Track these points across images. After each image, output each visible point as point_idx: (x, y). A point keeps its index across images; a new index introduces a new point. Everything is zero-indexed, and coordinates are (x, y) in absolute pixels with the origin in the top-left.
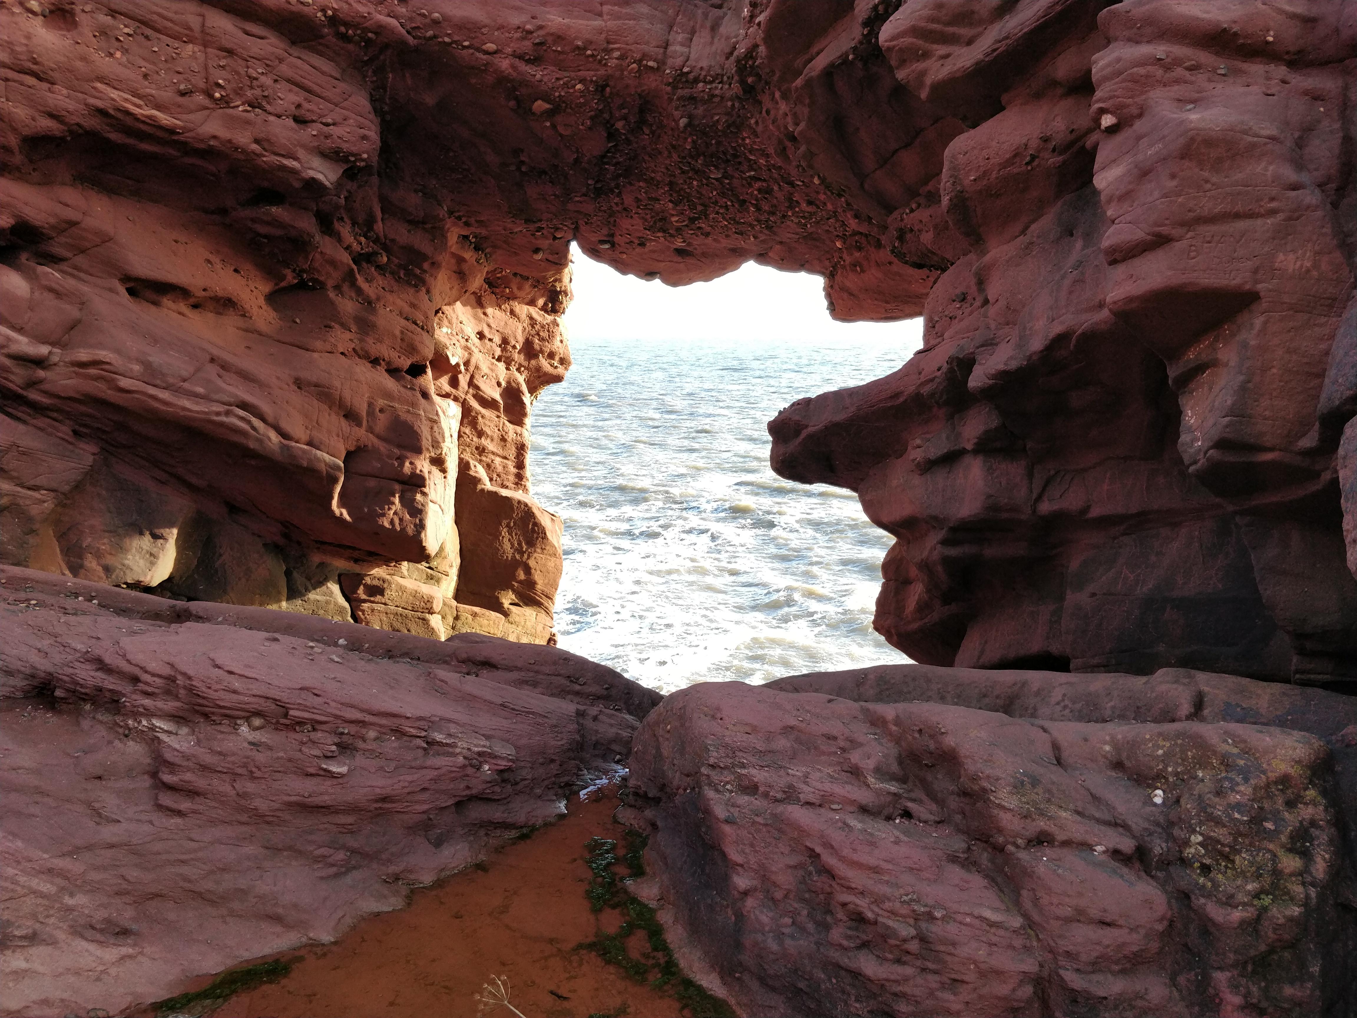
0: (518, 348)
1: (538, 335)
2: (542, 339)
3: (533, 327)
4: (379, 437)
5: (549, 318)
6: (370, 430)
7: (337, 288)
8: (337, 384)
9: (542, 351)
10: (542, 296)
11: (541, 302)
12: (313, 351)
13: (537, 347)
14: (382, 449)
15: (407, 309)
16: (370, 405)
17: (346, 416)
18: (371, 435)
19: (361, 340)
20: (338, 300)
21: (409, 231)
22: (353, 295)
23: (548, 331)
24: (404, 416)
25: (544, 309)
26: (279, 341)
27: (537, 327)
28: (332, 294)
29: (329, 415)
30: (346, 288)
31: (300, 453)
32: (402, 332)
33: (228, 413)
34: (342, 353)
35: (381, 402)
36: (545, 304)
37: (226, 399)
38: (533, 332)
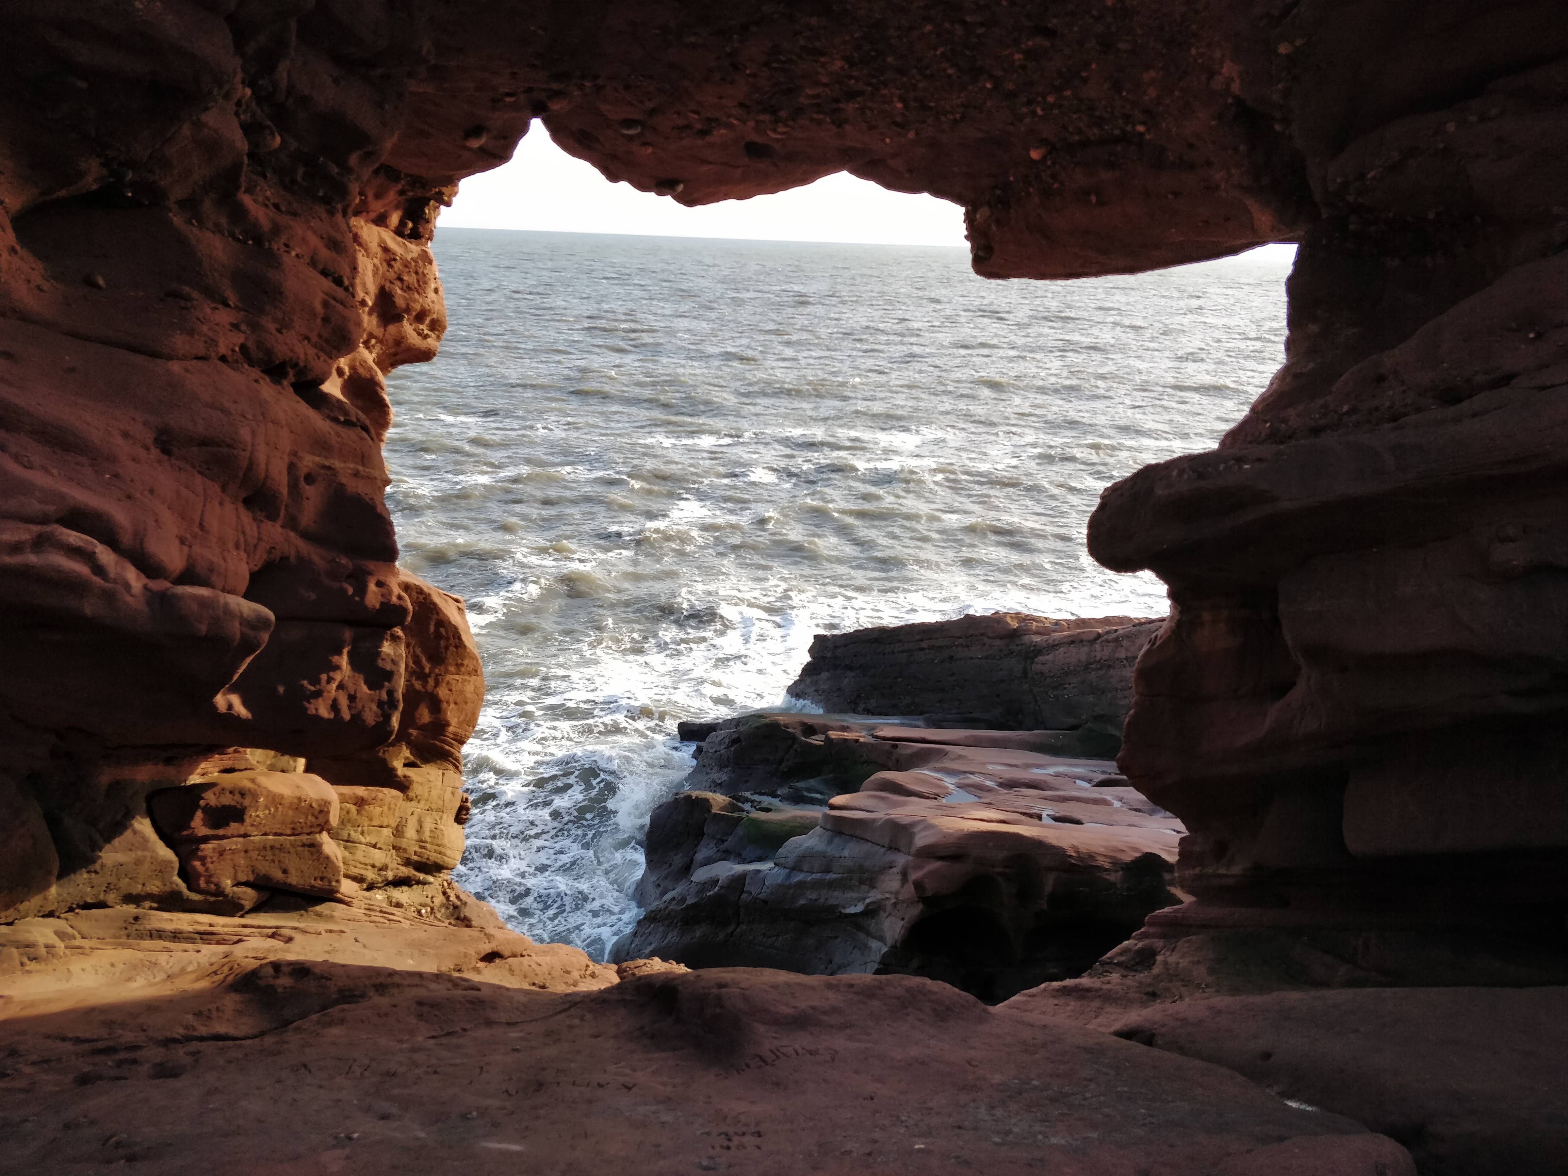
0: (370, 303)
1: (400, 279)
2: (408, 289)
3: (390, 266)
4: (305, 535)
5: (414, 249)
6: (292, 523)
7: (190, 205)
8: (245, 433)
9: (408, 310)
10: (397, 208)
11: (395, 219)
12: (170, 358)
13: (400, 302)
14: (316, 558)
15: (324, 253)
16: (292, 467)
17: (248, 502)
18: (292, 534)
19: (255, 326)
20: (193, 233)
22: (223, 221)
23: (416, 273)
24: (354, 486)
25: (399, 232)
26: (74, 335)
27: (397, 265)
28: (177, 220)
29: (221, 504)
30: (207, 205)
31: (195, 607)
32: (325, 305)
33: (40, 543)
34: (223, 359)
35: (309, 461)
36: (402, 223)
37: (35, 507)
38: (391, 275)
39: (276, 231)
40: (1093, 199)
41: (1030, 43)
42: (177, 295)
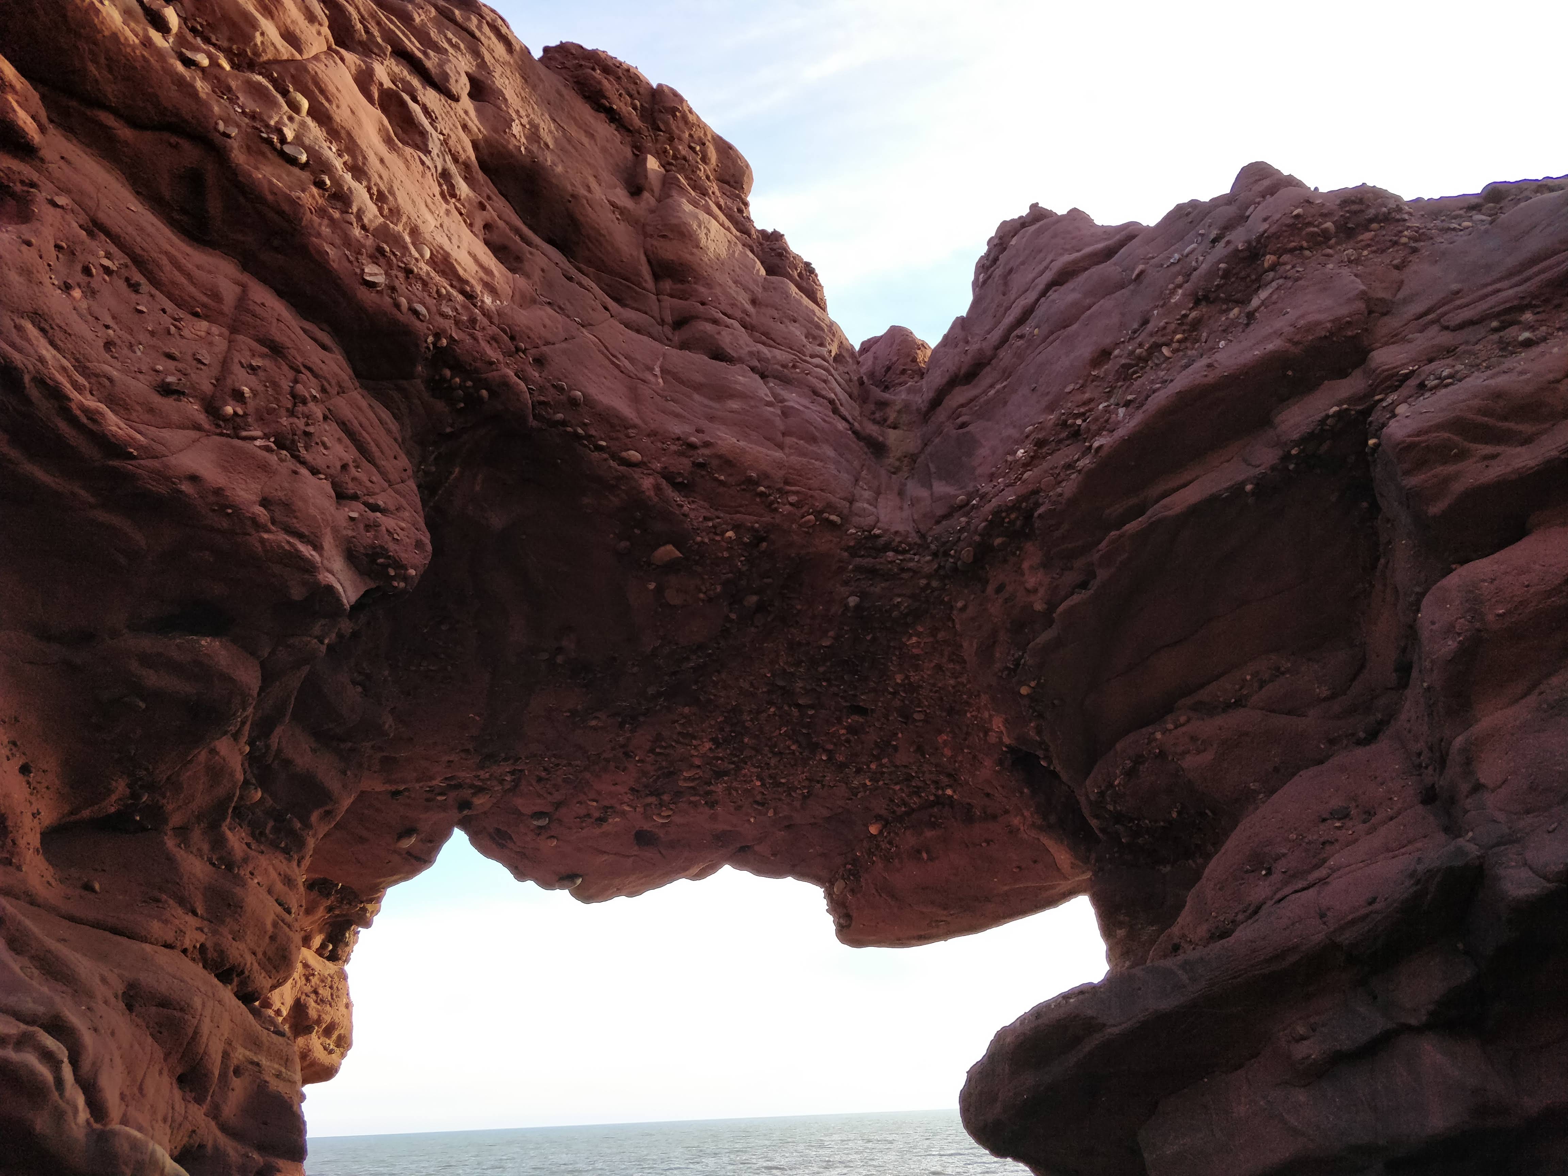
0: (285, 1013)
1: (316, 992)
2: (321, 1001)
3: (308, 980)
4: (224, 1128)
5: (330, 968)
6: (215, 1113)
7: (182, 832)
8: (197, 1002)
9: (318, 1022)
10: (320, 932)
11: (317, 941)
12: (144, 940)
13: (313, 1013)
14: (232, 1153)
15: (279, 886)
16: (226, 1055)
17: (181, 1080)
18: (213, 1123)
19: (215, 932)
20: (180, 854)
21: (314, 751)
22: (206, 847)
23: (331, 987)
24: (275, 1085)
25: (320, 952)
26: (72, 919)
27: (315, 980)
28: (170, 843)
29: (161, 1073)
30: (196, 835)
33: (22, 1042)
34: (185, 951)
35: (240, 1054)
36: (323, 946)
38: (308, 989)
39: (246, 860)
40: (925, 856)
41: (849, 720)
42: (158, 901)
